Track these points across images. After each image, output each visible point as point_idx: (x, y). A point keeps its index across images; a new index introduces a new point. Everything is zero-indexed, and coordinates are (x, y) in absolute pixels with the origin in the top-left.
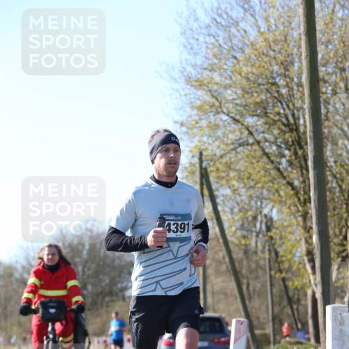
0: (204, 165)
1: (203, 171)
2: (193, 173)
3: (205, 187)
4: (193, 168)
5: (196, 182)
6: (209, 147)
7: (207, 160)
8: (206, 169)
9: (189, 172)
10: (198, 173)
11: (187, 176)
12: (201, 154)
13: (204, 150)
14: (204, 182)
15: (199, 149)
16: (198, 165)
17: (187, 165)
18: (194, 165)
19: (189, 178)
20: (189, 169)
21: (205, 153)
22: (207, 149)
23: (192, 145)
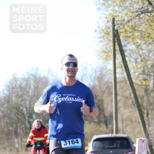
0: (116, 28)
1: (115, 32)
2: (108, 34)
3: (116, 43)
4: (108, 30)
5: (110, 41)
6: (120, 15)
7: (118, 24)
8: (117, 30)
9: (105, 33)
10: (111, 34)
11: (104, 36)
12: (114, 19)
13: (116, 17)
14: (116, 40)
15: (112, 16)
16: (111, 28)
17: (104, 28)
18: (109, 28)
19: (105, 37)
20: (105, 31)
21: (116, 19)
22: (118, 16)
23: (108, 13)
